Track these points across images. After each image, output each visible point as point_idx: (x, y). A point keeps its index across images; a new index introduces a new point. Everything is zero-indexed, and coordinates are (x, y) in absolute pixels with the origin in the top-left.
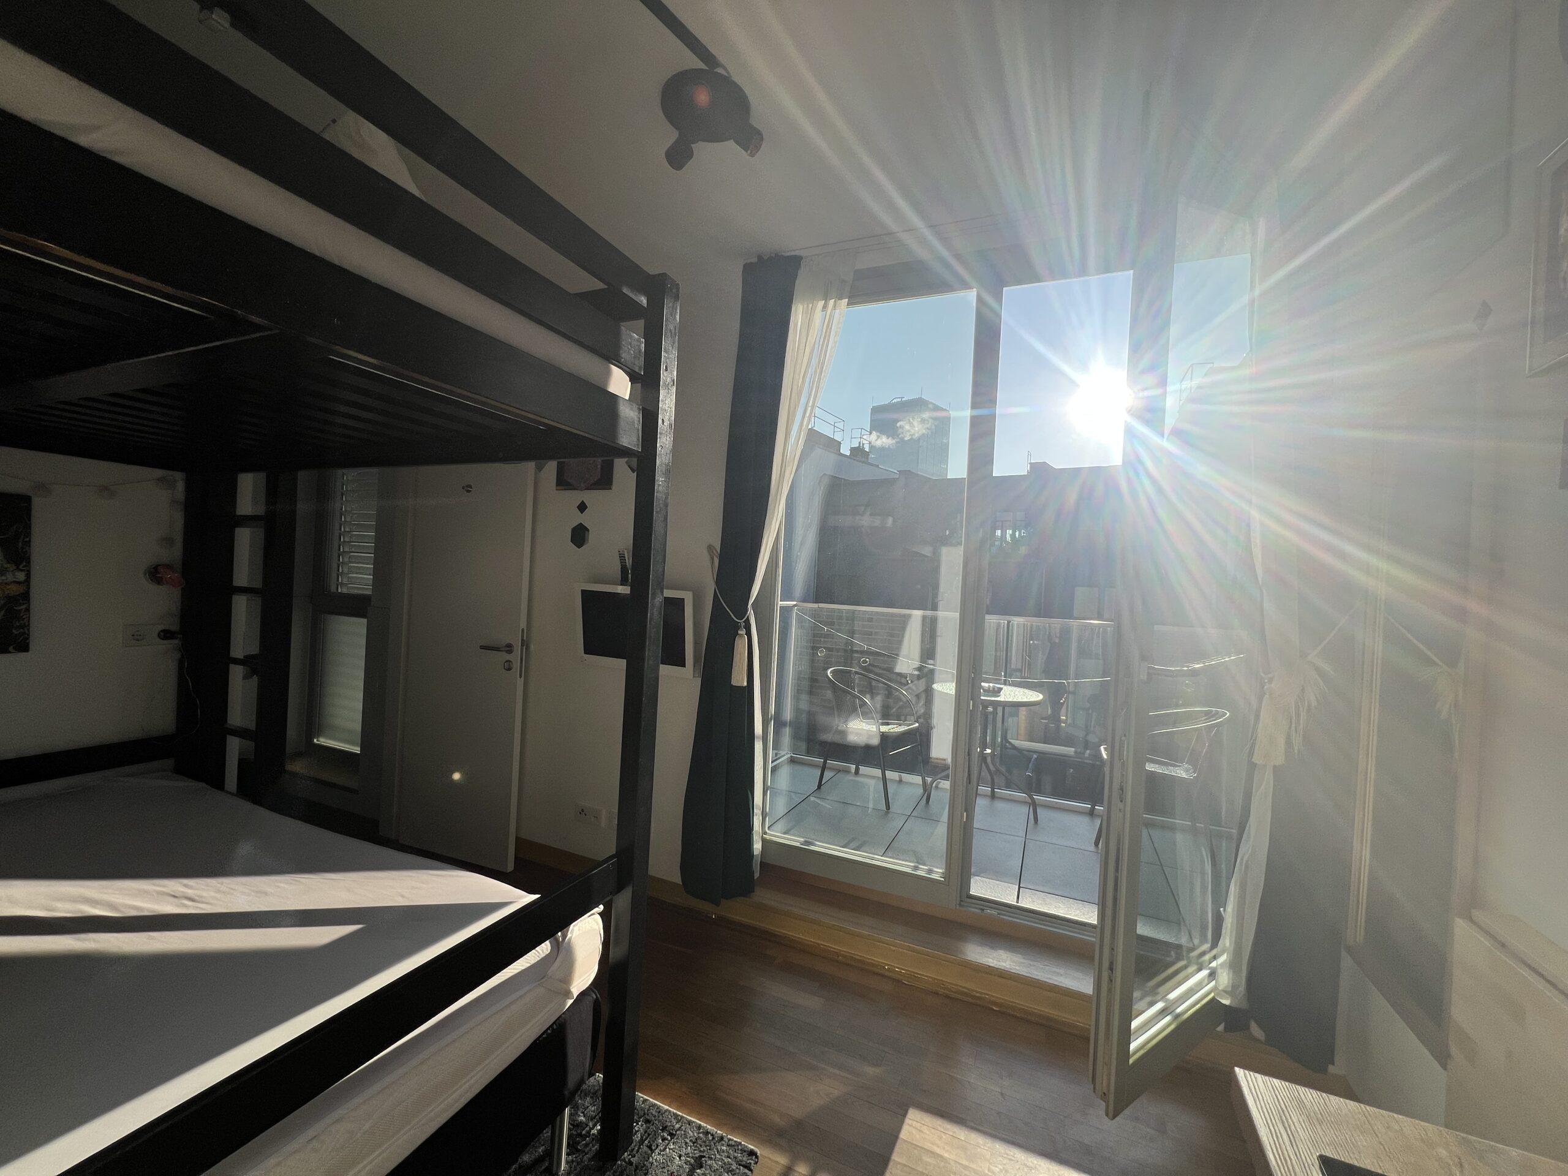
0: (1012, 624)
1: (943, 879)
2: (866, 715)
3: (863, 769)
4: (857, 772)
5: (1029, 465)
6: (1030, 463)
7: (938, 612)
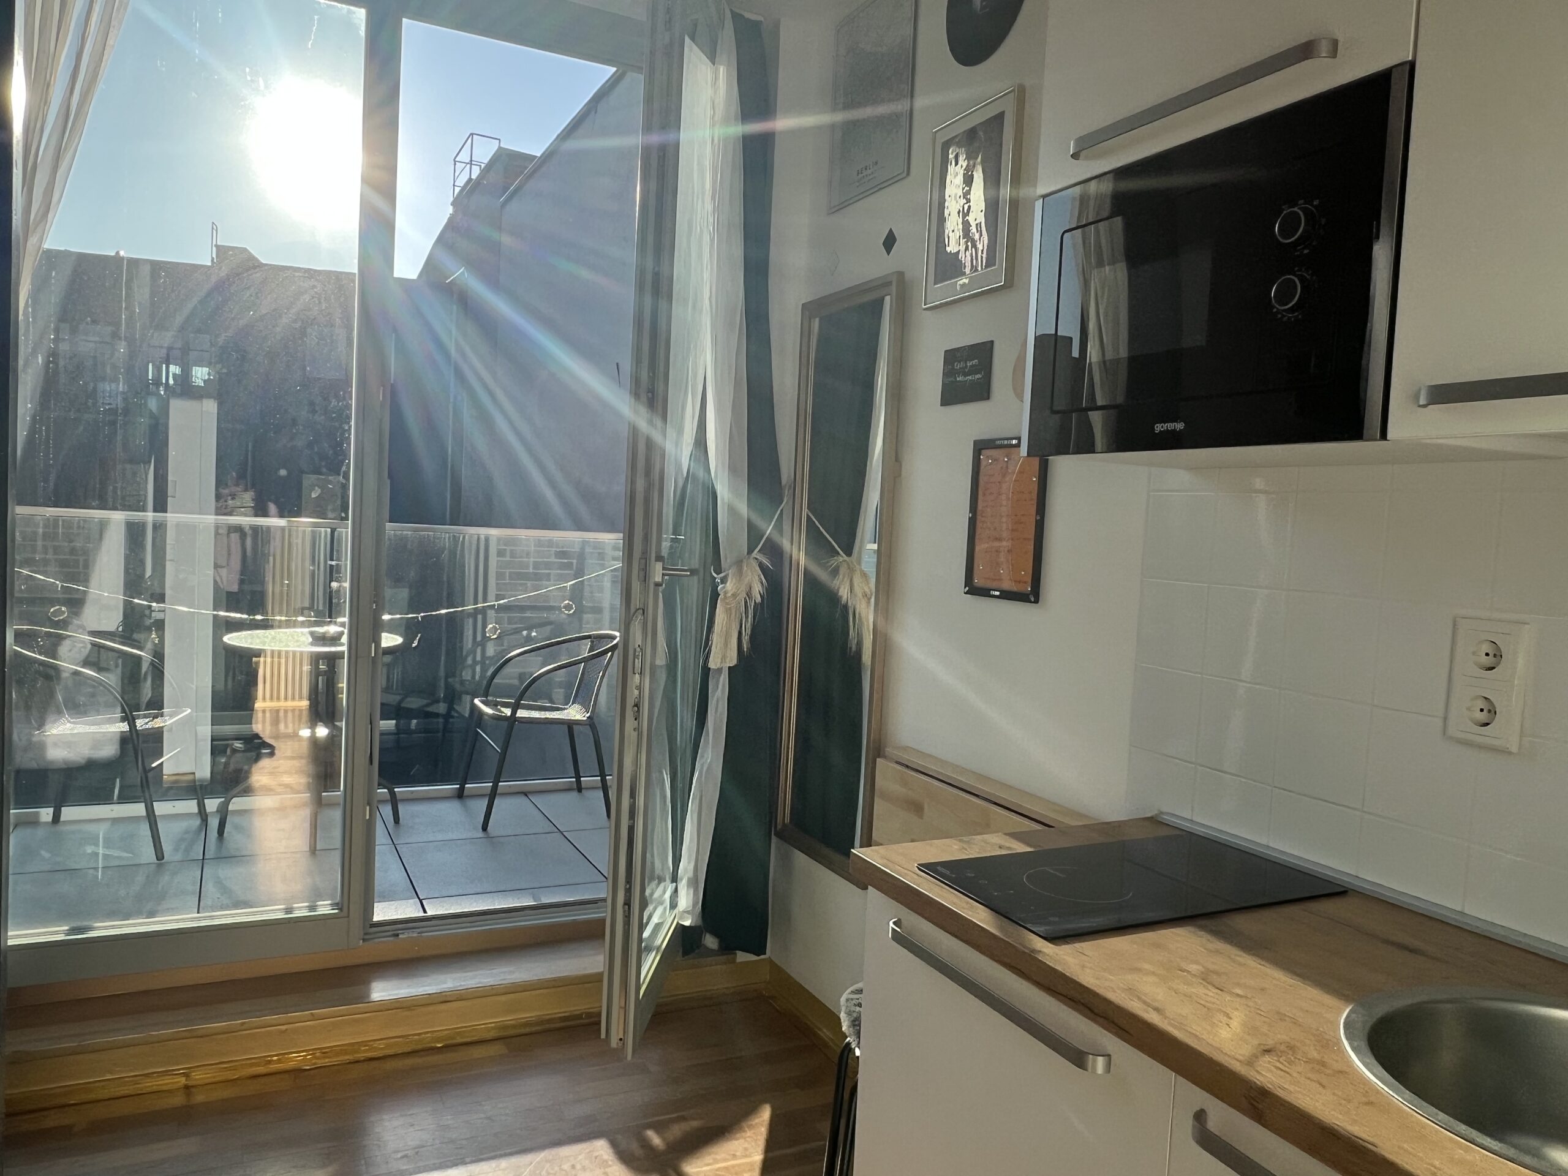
0: (339, 536)
1: (336, 911)
2: (77, 709)
3: (69, 813)
4: (56, 818)
5: (214, 249)
6: (216, 246)
7: (168, 515)
